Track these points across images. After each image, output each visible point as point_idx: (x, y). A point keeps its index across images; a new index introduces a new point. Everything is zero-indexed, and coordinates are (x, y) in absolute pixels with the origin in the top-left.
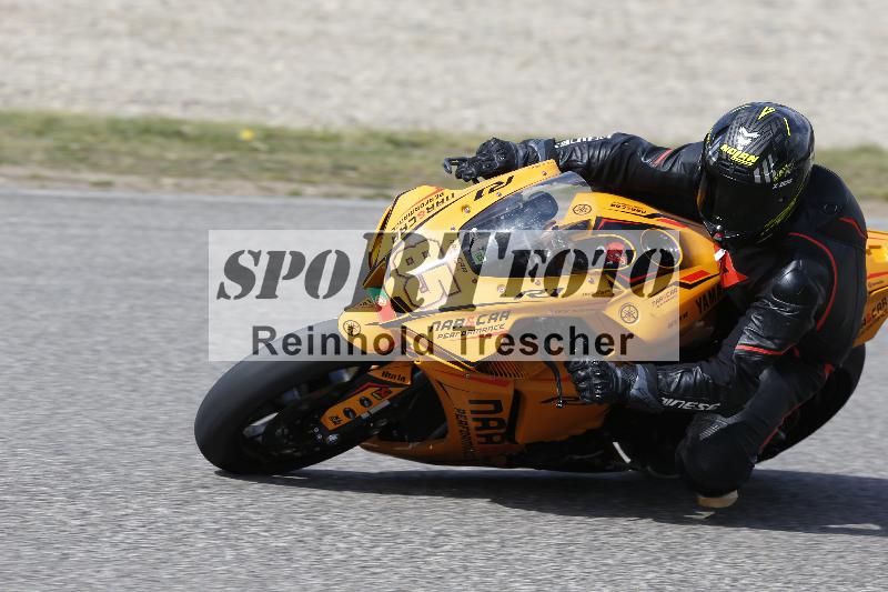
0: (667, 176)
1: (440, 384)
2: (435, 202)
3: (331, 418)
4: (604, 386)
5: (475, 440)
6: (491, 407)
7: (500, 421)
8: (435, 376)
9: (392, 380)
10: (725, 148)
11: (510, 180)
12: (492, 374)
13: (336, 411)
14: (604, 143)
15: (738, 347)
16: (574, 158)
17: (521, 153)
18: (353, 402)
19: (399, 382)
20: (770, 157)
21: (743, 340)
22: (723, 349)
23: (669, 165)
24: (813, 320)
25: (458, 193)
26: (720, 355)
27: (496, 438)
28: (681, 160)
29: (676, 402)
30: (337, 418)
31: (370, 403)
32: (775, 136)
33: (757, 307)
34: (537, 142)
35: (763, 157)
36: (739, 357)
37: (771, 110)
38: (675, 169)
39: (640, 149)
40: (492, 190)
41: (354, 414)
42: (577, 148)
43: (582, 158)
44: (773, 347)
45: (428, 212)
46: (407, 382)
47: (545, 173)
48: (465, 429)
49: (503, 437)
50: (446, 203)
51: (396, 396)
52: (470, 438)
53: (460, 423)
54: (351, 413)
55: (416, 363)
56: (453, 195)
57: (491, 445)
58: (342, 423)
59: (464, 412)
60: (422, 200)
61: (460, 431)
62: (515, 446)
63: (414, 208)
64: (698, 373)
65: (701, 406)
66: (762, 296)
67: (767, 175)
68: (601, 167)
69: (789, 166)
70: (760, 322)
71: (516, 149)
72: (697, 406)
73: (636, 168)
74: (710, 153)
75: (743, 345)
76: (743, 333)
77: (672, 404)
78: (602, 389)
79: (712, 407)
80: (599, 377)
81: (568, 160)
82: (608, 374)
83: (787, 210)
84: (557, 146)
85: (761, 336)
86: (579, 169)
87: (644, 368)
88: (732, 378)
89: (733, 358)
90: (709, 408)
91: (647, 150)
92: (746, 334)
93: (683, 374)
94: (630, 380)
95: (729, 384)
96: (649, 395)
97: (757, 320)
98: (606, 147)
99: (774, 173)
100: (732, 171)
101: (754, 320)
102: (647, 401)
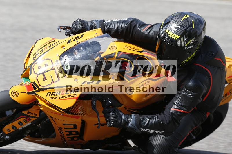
0: (147, 36)
1: (51, 117)
2: (51, 44)
3: (7, 130)
4: (114, 121)
5: (66, 139)
6: (72, 127)
7: (77, 132)
8: (48, 114)
9: (31, 115)
10: (167, 31)
11: (82, 36)
12: (72, 114)
14: (124, 21)
15: (172, 109)
16: (111, 27)
17: (89, 25)
18: (15, 123)
19: (34, 116)
20: (185, 36)
21: (174, 106)
22: (166, 110)
23: (148, 31)
24: (201, 99)
25: (61, 41)
26: (165, 112)
27: (75, 139)
28: (153, 30)
29: (147, 130)
30: (9, 129)
31: (22, 124)
32: (187, 28)
33: (179, 93)
34: (97, 21)
35: (182, 36)
36: (172, 113)
37: (188, 16)
38: (151, 33)
39: (138, 24)
40: (74, 40)
41: (16, 128)
42: (113, 23)
43: (114, 27)
45: (48, 48)
46: (38, 116)
47: (97, 34)
48: (62, 135)
49: (78, 138)
50: (56, 44)
51: (34, 121)
52: (64, 138)
53: (60, 132)
54: (14, 128)
55: (41, 108)
56: (59, 41)
57: (73, 141)
58: (11, 131)
59: (61, 128)
60: (47, 43)
61: (60, 135)
62: (83, 141)
63: (43, 46)
64: (156, 119)
65: (157, 132)
66: (181, 88)
67: (183, 43)
68: (122, 31)
69: (192, 40)
70: (180, 99)
71: (88, 24)
72: (155, 132)
73: (136, 32)
74: (162, 32)
75: (174, 108)
76: (174, 103)
77: (145, 131)
78: (114, 122)
79: (161, 132)
80: (114, 117)
81: (109, 28)
82: (118, 117)
83: (191, 57)
84: (104, 23)
85: (181, 105)
86: (113, 32)
87: (135, 116)
88: (170, 121)
89: (170, 113)
90: (160, 133)
91: (141, 25)
92: (175, 104)
93: (150, 119)
94: (128, 120)
95: (168, 124)
96: (136, 127)
97: (179, 98)
98: (125, 23)
99: (186, 43)
100: (169, 41)
101: (178, 98)
102: (134, 129)
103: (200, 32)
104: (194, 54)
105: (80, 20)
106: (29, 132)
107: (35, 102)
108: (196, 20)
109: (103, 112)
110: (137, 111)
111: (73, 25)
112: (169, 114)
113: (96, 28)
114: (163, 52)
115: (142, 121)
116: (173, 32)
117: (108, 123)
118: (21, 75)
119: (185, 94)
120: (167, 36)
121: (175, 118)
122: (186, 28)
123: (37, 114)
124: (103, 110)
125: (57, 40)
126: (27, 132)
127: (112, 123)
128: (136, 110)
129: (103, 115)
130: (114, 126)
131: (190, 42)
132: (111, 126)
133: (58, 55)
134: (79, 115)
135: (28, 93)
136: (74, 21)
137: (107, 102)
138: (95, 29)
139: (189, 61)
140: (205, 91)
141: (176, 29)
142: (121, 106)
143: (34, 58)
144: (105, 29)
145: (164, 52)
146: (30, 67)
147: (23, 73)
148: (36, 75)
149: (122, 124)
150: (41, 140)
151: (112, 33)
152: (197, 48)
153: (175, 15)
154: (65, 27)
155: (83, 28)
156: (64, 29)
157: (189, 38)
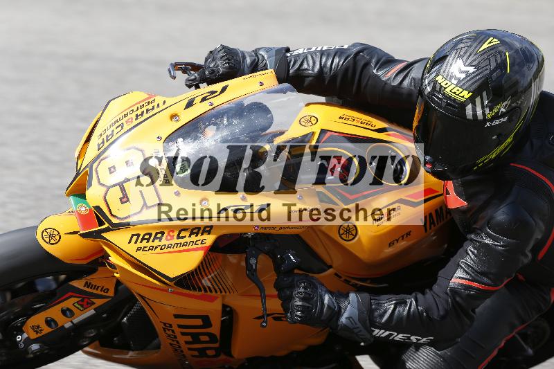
0: (396, 91)
1: (142, 297)
2: (145, 109)
3: (33, 327)
4: (304, 309)
5: (188, 353)
6: (199, 322)
7: (212, 336)
8: (136, 289)
9: (94, 291)
10: (439, 79)
11: (224, 89)
12: (195, 290)
13: (38, 319)
14: (340, 52)
15: (453, 280)
16: (305, 66)
18: (54, 312)
19: (102, 293)
20: (484, 94)
21: (459, 273)
22: (438, 281)
23: (399, 79)
24: (530, 255)
25: (169, 101)
26: (435, 287)
27: (210, 353)
28: (412, 75)
29: (387, 333)
30: (38, 327)
31: (72, 314)
32: (492, 72)
33: (472, 240)
34: (268, 50)
35: (477, 93)
36: (453, 290)
37: (496, 42)
38: (406, 83)
39: (374, 61)
40: (204, 99)
41: (56, 324)
42: (309, 57)
43: (312, 67)
44: (489, 282)
45: (136, 119)
46: (111, 293)
47: (262, 84)
48: (175, 343)
49: (218, 351)
50: (156, 110)
51: (101, 305)
52: (182, 351)
53: (169, 336)
54: (52, 323)
55: (115, 275)
56: (165, 102)
57: (205, 359)
58: (44, 333)
59: (171, 326)
60: (133, 106)
61: (171, 344)
62: (231, 359)
63: (123, 114)
64: (411, 304)
65: (413, 338)
66: (478, 227)
67: (479, 112)
68: (334, 77)
69: (504, 104)
70: (475, 256)
71: (244, 57)
72: (409, 338)
73: (368, 80)
74: (427, 82)
75: (459, 278)
76: (459, 266)
77: (383, 335)
78: (302, 312)
79: (424, 340)
80: (302, 299)
81: (298, 69)
82: (313, 298)
83: (502, 147)
84: (289, 55)
85: (476, 271)
86: (310, 79)
87: (357, 297)
88: (447, 311)
89: (448, 291)
90: (422, 341)
91: (382, 61)
92: (462, 267)
93: (396, 305)
94: (340, 308)
95: (443, 318)
96: (359, 325)
97: (473, 253)
98: (340, 57)
99: (487, 111)
100: (444, 105)
101: (470, 252)
102: (356, 331)
103: (526, 84)
104: (509, 140)
105: (224, 47)
106: (92, 335)
107: (103, 257)
108: (517, 51)
109: (277, 286)
110: (370, 283)
111: (207, 59)
112: (447, 293)
113: (267, 69)
114: (431, 134)
115: (376, 309)
116: (455, 82)
117: (289, 314)
118: (67, 189)
119: (486, 241)
120: (440, 92)
121: (462, 303)
122: (488, 71)
123: (108, 290)
124: (276, 280)
125: (159, 100)
126: (88, 335)
127: (299, 313)
128: (369, 281)
129: (277, 293)
130: (304, 321)
131: (500, 109)
132: (295, 323)
133: (159, 138)
134: (214, 293)
135: (83, 236)
136: (211, 52)
137: (285, 259)
138: (262, 70)
139: (498, 157)
140: (538, 235)
141: (463, 76)
142: (325, 270)
143: (99, 145)
144: (289, 71)
145: (433, 132)
146: (88, 169)
147: (71, 184)
148: (104, 189)
149: (323, 318)
150: (127, 354)
151: (307, 81)
152: (519, 125)
153: (463, 39)
154: (187, 64)
155: (230, 68)
156: (184, 71)
157: (497, 97)
